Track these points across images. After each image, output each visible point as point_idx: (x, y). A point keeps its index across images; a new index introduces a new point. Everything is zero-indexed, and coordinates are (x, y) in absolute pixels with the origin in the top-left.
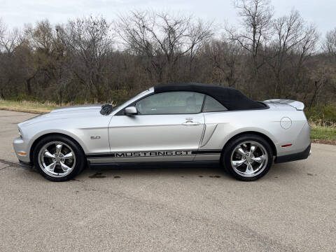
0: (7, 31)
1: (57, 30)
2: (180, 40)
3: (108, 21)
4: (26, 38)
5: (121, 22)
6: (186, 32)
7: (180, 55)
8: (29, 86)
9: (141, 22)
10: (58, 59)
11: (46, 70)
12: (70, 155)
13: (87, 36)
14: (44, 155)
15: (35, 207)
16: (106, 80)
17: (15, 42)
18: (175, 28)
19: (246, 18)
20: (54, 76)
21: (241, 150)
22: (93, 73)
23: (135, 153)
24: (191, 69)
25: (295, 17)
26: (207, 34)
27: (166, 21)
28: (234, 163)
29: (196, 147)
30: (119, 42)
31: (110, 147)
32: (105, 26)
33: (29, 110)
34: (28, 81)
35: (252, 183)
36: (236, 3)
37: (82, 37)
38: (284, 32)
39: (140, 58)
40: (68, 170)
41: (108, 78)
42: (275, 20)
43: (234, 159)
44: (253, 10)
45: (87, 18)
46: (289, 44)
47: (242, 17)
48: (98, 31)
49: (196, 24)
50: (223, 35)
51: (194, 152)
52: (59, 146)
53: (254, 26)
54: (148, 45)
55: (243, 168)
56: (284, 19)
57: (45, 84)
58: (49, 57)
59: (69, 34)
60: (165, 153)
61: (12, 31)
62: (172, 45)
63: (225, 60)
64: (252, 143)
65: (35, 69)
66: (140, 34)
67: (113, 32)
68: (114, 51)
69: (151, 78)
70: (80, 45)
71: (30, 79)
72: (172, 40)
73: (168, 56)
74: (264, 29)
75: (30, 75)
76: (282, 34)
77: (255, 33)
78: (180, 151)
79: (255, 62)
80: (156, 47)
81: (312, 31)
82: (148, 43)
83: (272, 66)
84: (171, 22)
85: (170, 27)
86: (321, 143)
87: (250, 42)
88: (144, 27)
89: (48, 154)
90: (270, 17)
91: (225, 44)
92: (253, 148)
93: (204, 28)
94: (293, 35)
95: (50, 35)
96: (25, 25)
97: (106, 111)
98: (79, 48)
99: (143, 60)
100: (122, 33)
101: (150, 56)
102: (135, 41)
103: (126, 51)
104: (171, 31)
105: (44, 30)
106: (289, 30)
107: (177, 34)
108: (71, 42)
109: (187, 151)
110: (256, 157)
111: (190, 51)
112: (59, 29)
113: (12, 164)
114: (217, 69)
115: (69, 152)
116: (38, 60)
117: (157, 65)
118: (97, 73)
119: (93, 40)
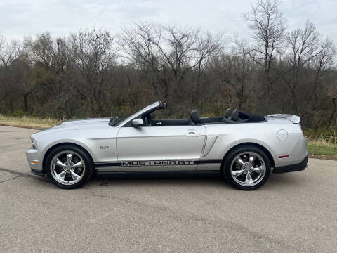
0: (5, 44)
1: (58, 43)
2: (188, 54)
3: (112, 34)
4: (25, 51)
5: (125, 35)
6: (194, 46)
7: (188, 69)
8: (26, 102)
9: (146, 36)
10: (57, 73)
11: (45, 85)
12: (80, 163)
13: (89, 50)
14: (56, 163)
15: (49, 208)
16: (109, 96)
17: (13, 55)
18: (182, 41)
19: (257, 31)
20: (53, 91)
21: (240, 160)
22: (95, 88)
23: (140, 162)
24: (198, 85)
25: (310, 30)
26: (216, 48)
27: (173, 34)
28: (234, 173)
29: (197, 157)
30: (123, 56)
31: (117, 156)
32: (108, 39)
33: (30, 125)
34: (25, 96)
35: (252, 192)
36: (247, 16)
37: (84, 50)
38: (299, 46)
39: (145, 72)
40: (78, 178)
41: (111, 94)
42: (289, 34)
43: (234, 169)
44: (265, 22)
45: (90, 31)
46: (305, 58)
47: (253, 31)
48: (101, 44)
49: (205, 38)
50: (233, 49)
51: (197, 162)
52: (70, 156)
53: (267, 39)
54: (154, 59)
55: (242, 177)
56: (299, 32)
57: (43, 100)
58: (49, 72)
59: (71, 47)
60: (169, 162)
61: (10, 44)
62: (179, 60)
63: (235, 75)
64: (251, 153)
65: (33, 84)
66: (145, 47)
67: (117, 45)
68: (117, 65)
69: (156, 93)
70: (81, 58)
71: (28, 94)
72: (179, 54)
73: (175, 71)
74: (277, 42)
75: (27, 90)
76: (296, 48)
77: (267, 46)
78: (183, 160)
79: (268, 78)
80: (162, 61)
81: (328, 45)
82: (153, 57)
83: (286, 81)
84: (178, 36)
85: (177, 40)
86: (328, 159)
87: (263, 56)
88: (149, 40)
89: (59, 163)
90: (283, 30)
91: (235, 58)
92: (252, 159)
93: (214, 41)
94: (308, 49)
95: (50, 49)
96: (25, 38)
97: (114, 124)
98: (81, 62)
99: (148, 75)
100: (126, 46)
101: (156, 70)
102: (139, 54)
103: (130, 65)
104: (177, 44)
105: (44, 43)
106: (304, 44)
107: (185, 48)
108: (72, 56)
109: (189, 161)
110: (255, 167)
111: (198, 65)
112: (60, 42)
113: (22, 175)
114: (228, 85)
115: (79, 160)
116: (36, 74)
117: (162, 80)
118: (99, 88)
119: (96, 54)
